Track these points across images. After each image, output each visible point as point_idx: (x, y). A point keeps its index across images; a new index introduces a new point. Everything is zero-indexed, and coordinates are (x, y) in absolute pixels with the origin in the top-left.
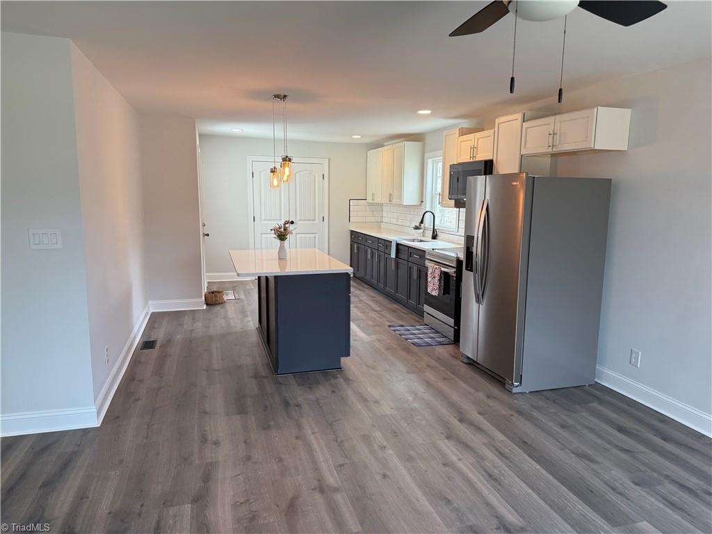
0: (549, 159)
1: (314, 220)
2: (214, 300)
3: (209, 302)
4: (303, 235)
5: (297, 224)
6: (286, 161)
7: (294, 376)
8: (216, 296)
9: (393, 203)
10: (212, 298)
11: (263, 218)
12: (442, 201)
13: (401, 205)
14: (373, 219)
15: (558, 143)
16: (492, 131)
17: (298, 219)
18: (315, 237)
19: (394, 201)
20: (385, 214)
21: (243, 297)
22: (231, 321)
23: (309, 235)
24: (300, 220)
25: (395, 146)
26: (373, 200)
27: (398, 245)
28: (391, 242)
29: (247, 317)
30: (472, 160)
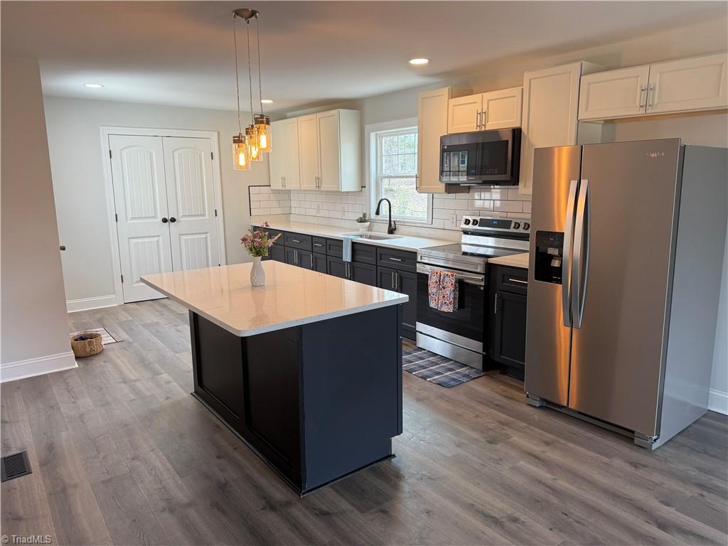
0: (600, 127)
1: (203, 215)
2: (88, 350)
3: (81, 353)
4: (190, 237)
5: (179, 221)
6: (262, 122)
7: (332, 487)
8: (90, 344)
9: (322, 189)
10: (84, 347)
11: (130, 216)
12: (421, 184)
13: (339, 192)
14: (278, 211)
15: (656, 102)
16: (517, 91)
17: (181, 214)
18: (206, 238)
19: (324, 187)
20: (293, 204)
21: (125, 336)
22: (138, 384)
23: (199, 236)
24: (183, 216)
25: (320, 115)
26: (285, 186)
27: (353, 244)
28: (342, 241)
29: (159, 374)
30: (478, 130)
